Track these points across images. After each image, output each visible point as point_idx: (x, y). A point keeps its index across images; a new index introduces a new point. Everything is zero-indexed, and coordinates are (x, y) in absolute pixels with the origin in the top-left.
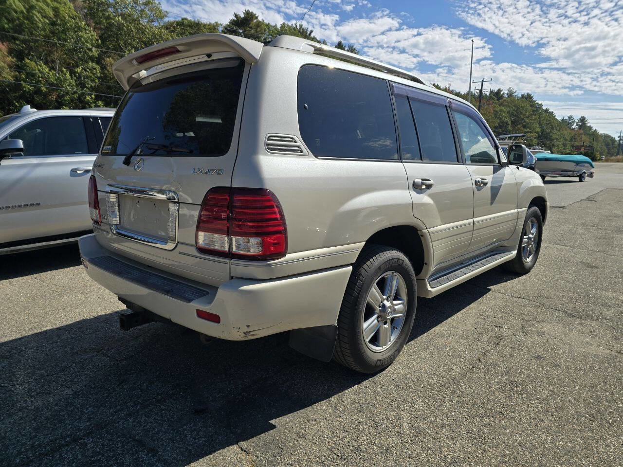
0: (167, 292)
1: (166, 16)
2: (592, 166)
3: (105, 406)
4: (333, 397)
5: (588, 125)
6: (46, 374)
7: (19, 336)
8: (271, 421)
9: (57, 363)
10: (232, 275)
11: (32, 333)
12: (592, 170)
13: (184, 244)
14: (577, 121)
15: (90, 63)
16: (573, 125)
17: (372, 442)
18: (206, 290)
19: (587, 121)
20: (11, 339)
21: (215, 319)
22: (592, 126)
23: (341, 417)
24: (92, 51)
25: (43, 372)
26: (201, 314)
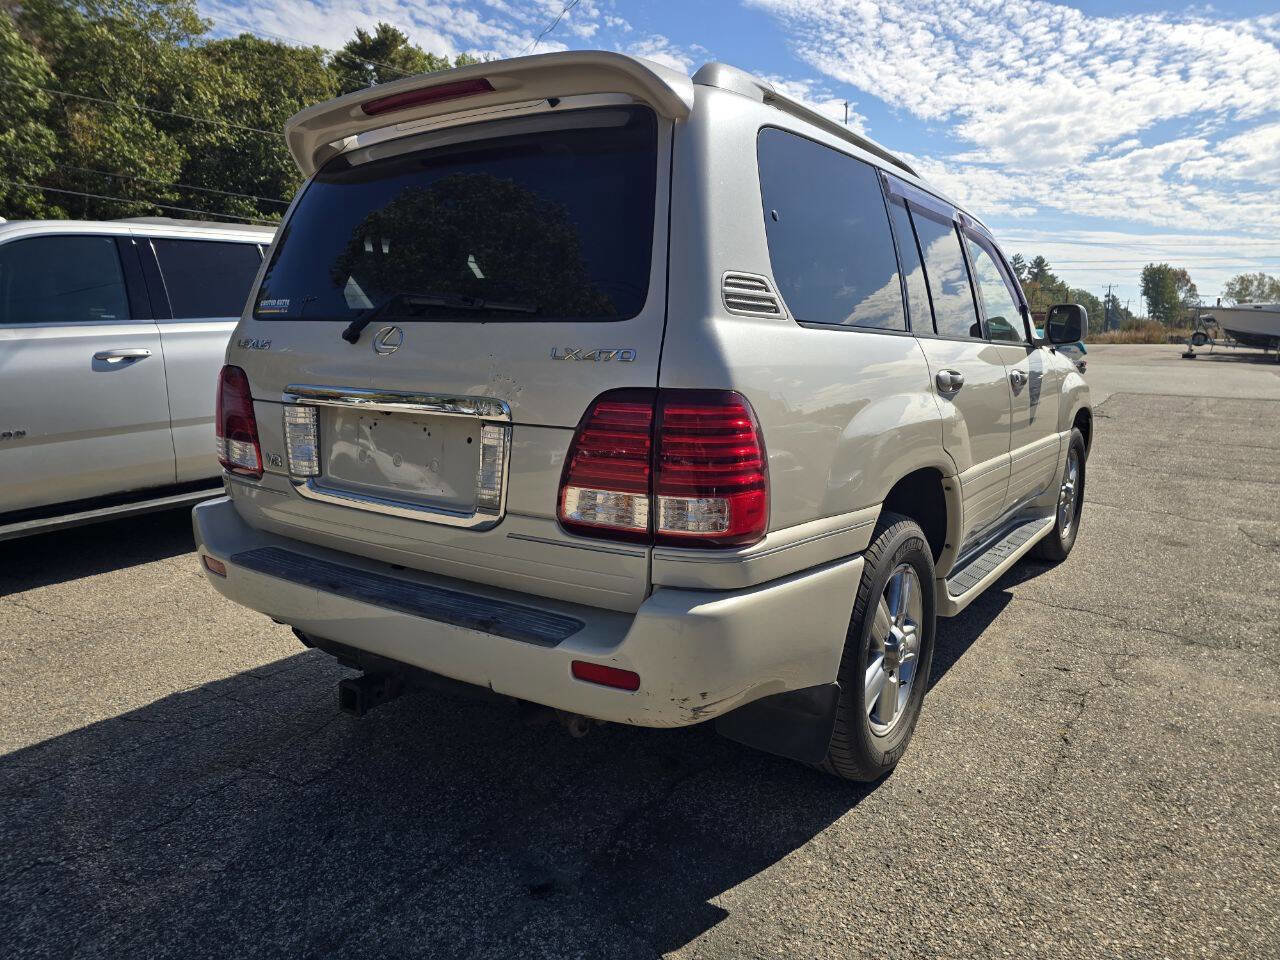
0: (485, 626)
1: (207, 29)
2: (1082, 350)
3: (319, 894)
4: (815, 838)
5: (1050, 273)
6: (140, 828)
7: (32, 741)
8: (711, 901)
9: (156, 798)
10: (653, 582)
11: (62, 731)
12: (1083, 358)
13: (524, 515)
14: (1030, 265)
15: (32, 125)
16: (1022, 273)
17: (946, 932)
18: (577, 618)
19: (1046, 265)
20: (16, 748)
21: (627, 681)
22: (1055, 275)
23: (853, 880)
24: (35, 97)
25: (130, 822)
26: (583, 671)
